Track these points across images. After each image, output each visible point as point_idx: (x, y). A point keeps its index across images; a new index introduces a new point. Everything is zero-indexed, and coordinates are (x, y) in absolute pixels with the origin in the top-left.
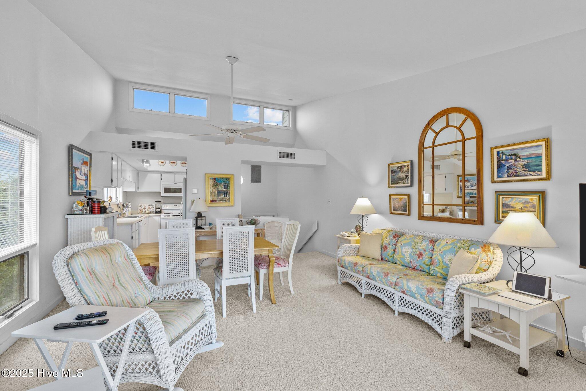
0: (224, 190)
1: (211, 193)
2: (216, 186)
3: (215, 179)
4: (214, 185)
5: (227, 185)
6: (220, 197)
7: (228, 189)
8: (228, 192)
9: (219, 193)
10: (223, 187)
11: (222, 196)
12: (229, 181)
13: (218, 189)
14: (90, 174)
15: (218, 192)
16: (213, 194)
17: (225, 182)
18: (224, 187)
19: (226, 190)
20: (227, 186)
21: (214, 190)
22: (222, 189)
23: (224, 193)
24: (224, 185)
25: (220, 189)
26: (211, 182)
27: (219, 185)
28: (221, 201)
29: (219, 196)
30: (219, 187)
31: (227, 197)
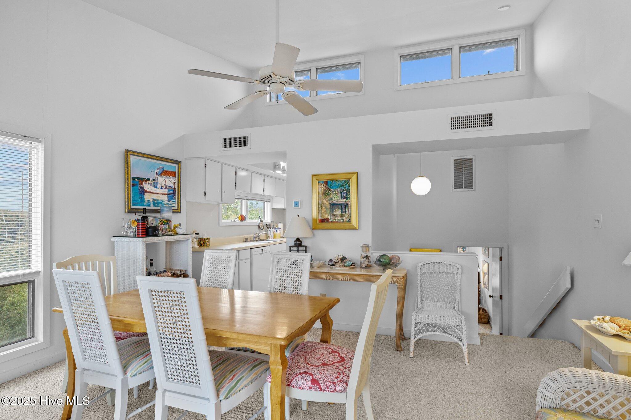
0: (342, 200)
1: (320, 206)
2: (327, 194)
3: (326, 182)
4: (325, 193)
5: (347, 193)
6: (334, 213)
7: (347, 199)
8: (347, 205)
9: (334, 206)
10: (339, 195)
11: (338, 212)
12: (350, 184)
13: (331, 199)
14: (178, 186)
15: (330, 205)
16: (324, 209)
17: (343, 186)
18: (341, 196)
19: (344, 200)
20: (346, 195)
21: (325, 202)
22: (337, 199)
23: (342, 206)
24: (341, 193)
25: (335, 200)
26: (321, 188)
27: (333, 192)
28: (337, 221)
29: (333, 211)
30: (332, 195)
31: (346, 213)
